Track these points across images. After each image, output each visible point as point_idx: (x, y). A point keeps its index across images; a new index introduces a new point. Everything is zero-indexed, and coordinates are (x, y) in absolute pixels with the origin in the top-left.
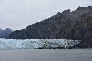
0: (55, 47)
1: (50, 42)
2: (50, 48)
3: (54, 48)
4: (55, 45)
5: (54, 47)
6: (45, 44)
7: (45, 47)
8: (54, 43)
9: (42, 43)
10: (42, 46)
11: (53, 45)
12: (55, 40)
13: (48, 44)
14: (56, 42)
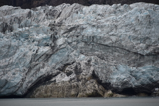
0: (144, 79)
1: (99, 33)
2: (91, 86)
3: (128, 91)
4: (139, 59)
5: (134, 83)
6: (47, 56)
7: (47, 79)
8: (137, 44)
9: (21, 44)
10: (25, 73)
11: (127, 61)
12: (142, 20)
13: (82, 56)
14: (152, 38)
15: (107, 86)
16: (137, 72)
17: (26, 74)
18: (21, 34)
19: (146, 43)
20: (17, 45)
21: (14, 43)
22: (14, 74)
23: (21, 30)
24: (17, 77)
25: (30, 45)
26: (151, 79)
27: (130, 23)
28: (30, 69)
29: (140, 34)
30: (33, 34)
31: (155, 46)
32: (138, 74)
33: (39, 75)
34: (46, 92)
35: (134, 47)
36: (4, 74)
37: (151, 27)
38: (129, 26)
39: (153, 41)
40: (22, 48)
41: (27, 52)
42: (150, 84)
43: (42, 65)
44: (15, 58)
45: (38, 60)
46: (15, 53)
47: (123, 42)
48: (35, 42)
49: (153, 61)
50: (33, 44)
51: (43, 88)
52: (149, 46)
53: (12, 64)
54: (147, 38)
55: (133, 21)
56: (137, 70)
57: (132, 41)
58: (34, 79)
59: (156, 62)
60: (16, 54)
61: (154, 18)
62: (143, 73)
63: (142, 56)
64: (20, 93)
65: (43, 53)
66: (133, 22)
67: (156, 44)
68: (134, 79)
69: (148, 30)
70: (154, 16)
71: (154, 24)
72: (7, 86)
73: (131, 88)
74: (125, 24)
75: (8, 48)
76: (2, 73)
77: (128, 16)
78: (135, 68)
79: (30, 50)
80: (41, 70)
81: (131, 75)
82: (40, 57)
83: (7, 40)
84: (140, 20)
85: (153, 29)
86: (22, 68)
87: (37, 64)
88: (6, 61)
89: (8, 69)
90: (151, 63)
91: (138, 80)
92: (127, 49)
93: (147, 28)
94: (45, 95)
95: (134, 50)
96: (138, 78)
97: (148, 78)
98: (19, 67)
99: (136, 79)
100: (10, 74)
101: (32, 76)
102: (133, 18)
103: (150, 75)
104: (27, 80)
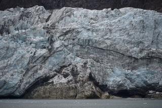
0: (139, 82)
1: (94, 36)
3: (123, 93)
4: (133, 62)
5: (129, 85)
6: (45, 59)
7: (45, 80)
8: (131, 48)
9: (19, 46)
10: (22, 74)
11: (121, 64)
12: (136, 25)
13: (78, 59)
14: (145, 43)
15: (104, 88)
16: (132, 75)
17: (24, 75)
18: (18, 36)
19: (140, 47)
20: (15, 47)
21: (12, 45)
22: (12, 75)
23: (17, 32)
24: (15, 78)
25: (27, 47)
26: (145, 82)
27: (124, 28)
28: (28, 70)
29: (134, 38)
30: (30, 36)
31: (148, 50)
32: (133, 77)
33: (37, 76)
34: (44, 93)
35: (128, 51)
36: (3, 75)
37: (144, 32)
38: (123, 30)
39: (146, 45)
40: (20, 50)
41: (25, 54)
42: (144, 87)
43: (39, 67)
44: (13, 60)
45: (35, 61)
46: (13, 54)
47: (117, 46)
48: (32, 44)
49: (147, 65)
50: (31, 46)
51: (41, 89)
52: (143, 49)
53: (10, 65)
54: (141, 42)
55: (127, 25)
56: (132, 73)
57: (126, 45)
58: (32, 80)
59: (150, 66)
60: (14, 56)
61: (147, 23)
62: (138, 76)
63: (136, 59)
64: (18, 94)
65: (41, 55)
66: (127, 27)
67: (149, 48)
68: (128, 81)
69: (142, 35)
70: (148, 21)
71: (147, 28)
72: (5, 87)
73: (126, 90)
74: (119, 29)
75: (7, 50)
76: (1, 74)
77: (122, 21)
78: (129, 71)
79: (28, 52)
80: (39, 71)
81: (126, 77)
82: (38, 59)
83: (5, 42)
84: (134, 25)
85: (146, 34)
86: (20, 70)
87: (35, 66)
88: (4, 63)
89: (6, 70)
90: (145, 66)
91: (133, 83)
92: (121, 52)
93: (140, 32)
94: (44, 96)
95: (128, 53)
96: (132, 81)
97: (142, 80)
98: (17, 69)
99: (131, 81)
100: (8, 75)
101: (30, 77)
102: (127, 22)
103: (145, 78)
104: (25, 81)
